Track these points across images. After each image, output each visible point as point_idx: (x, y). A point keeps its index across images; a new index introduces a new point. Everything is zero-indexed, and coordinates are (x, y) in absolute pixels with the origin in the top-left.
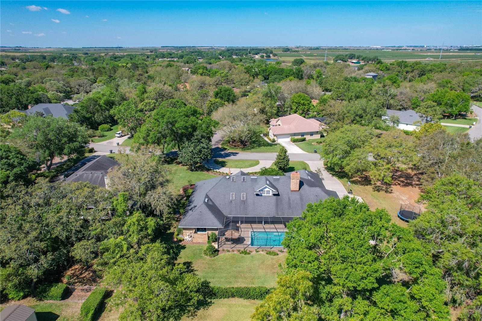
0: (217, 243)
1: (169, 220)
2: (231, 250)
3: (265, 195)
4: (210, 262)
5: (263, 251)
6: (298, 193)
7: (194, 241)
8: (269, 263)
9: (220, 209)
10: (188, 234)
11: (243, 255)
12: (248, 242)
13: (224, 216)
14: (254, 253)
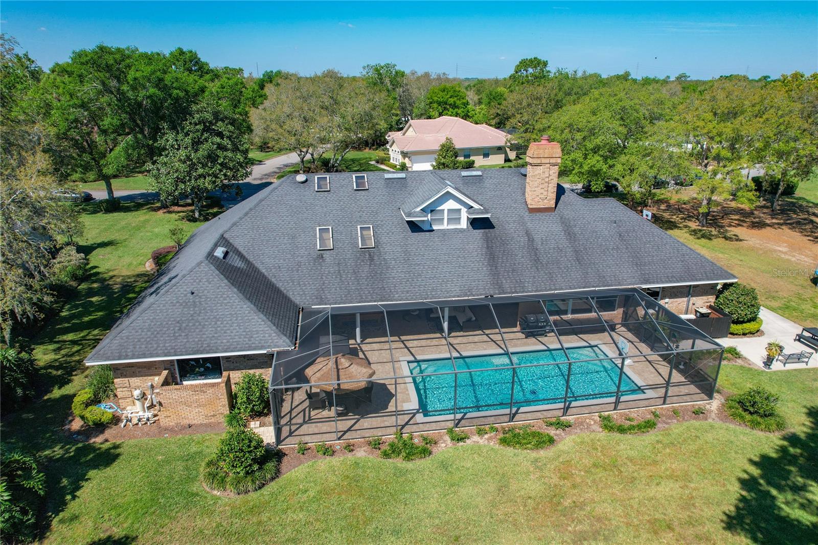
0: (270, 419)
1: (76, 348)
2: (338, 445)
3: (445, 226)
4: (237, 523)
5: (481, 432)
6: (554, 216)
7: (164, 422)
8: (533, 486)
9: (279, 285)
10: (137, 393)
11: (399, 462)
12: (408, 400)
13: (295, 305)
14: (445, 447)
